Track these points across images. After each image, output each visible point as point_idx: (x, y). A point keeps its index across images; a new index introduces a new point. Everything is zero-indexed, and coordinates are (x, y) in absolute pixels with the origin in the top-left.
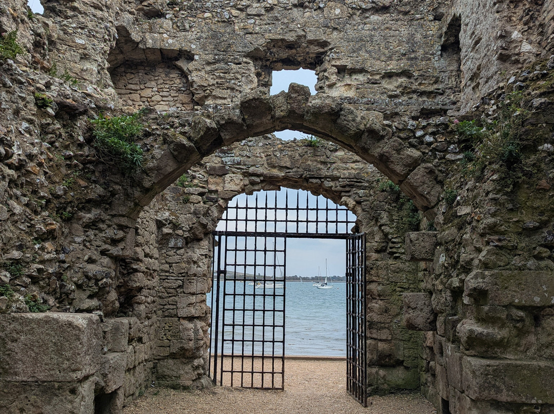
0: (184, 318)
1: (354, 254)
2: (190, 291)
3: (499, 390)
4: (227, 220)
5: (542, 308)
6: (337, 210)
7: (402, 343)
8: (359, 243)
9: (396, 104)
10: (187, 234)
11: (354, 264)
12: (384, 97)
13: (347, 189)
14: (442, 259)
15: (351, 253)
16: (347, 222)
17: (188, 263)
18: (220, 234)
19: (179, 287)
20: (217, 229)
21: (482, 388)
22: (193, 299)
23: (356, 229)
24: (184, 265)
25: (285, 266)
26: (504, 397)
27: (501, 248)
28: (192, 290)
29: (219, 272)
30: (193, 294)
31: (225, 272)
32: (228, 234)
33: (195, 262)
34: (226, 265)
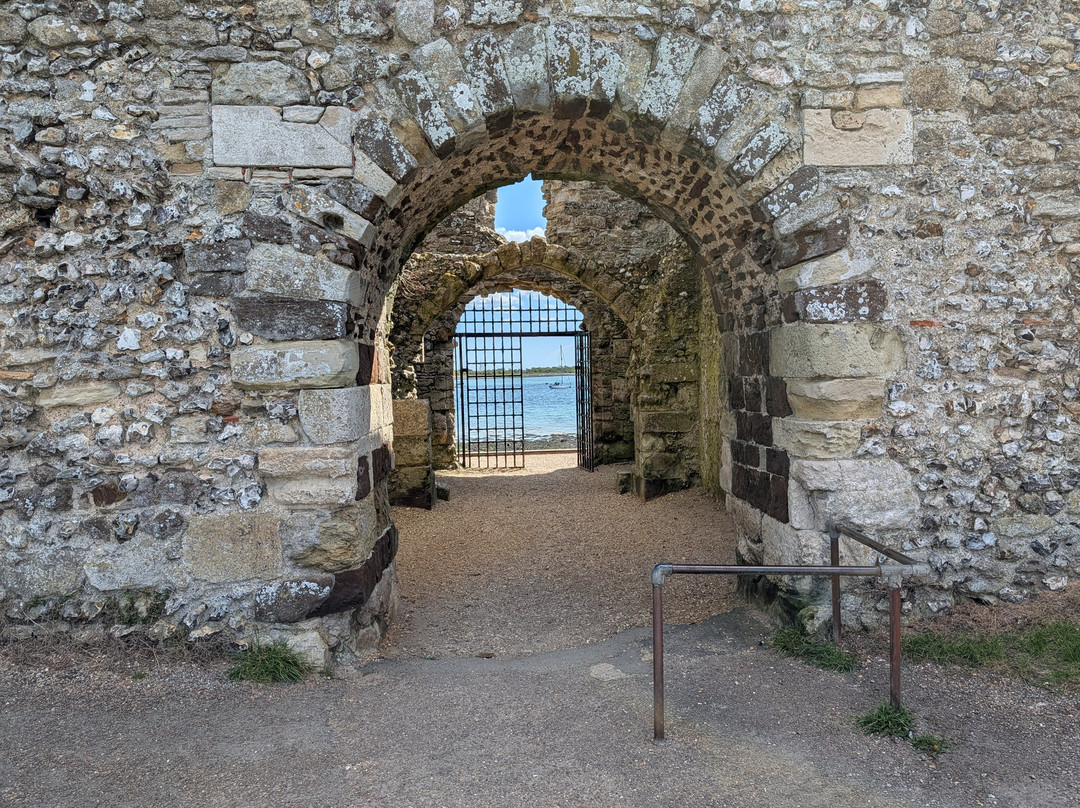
0: (437, 411)
1: (582, 350)
2: (441, 387)
3: (655, 427)
4: (465, 322)
5: (678, 383)
6: (566, 309)
7: (622, 422)
8: (585, 340)
9: (616, 209)
10: (434, 338)
11: (582, 359)
12: (607, 201)
13: (575, 291)
14: (634, 357)
15: (580, 348)
16: (575, 321)
17: (437, 363)
18: (460, 335)
19: (432, 385)
20: (457, 331)
21: (646, 426)
22: (444, 395)
23: (583, 326)
24: (434, 365)
25: (521, 362)
26: (657, 430)
27: (659, 351)
28: (442, 387)
29: (462, 370)
30: (443, 391)
31: (467, 370)
32: (468, 335)
33: (443, 363)
34: (467, 363)
